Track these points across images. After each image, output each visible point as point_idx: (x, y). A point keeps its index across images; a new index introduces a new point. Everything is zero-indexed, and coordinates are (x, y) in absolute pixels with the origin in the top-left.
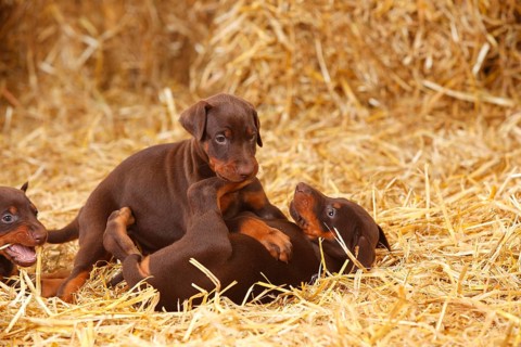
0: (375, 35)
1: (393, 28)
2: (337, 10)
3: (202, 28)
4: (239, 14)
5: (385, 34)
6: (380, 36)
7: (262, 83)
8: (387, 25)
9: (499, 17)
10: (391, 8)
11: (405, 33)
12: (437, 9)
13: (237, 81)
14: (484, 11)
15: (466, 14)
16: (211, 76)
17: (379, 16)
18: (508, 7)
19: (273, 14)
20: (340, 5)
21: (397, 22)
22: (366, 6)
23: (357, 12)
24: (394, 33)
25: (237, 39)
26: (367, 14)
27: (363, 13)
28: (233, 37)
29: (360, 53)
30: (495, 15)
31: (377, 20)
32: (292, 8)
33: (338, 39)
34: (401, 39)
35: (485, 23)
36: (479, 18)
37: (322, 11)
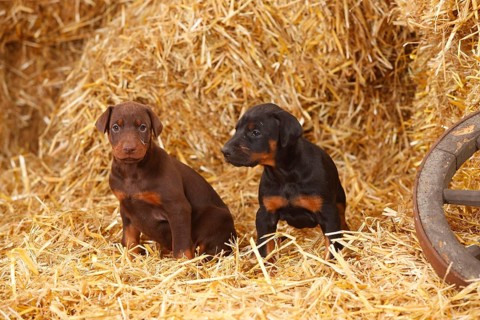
0: (205, 110)
1: (220, 103)
2: (172, 87)
3: (49, 102)
4: (84, 90)
5: (213, 108)
6: (210, 111)
7: (104, 151)
8: (216, 101)
9: (313, 95)
10: (219, 86)
11: (231, 108)
12: (259, 87)
13: (81, 149)
14: (300, 90)
15: (285, 92)
16: (58, 144)
17: (207, 92)
18: (321, 87)
19: (115, 91)
20: (174, 83)
21: (224, 98)
22: (197, 84)
23: (189, 88)
24: (222, 108)
25: (81, 112)
26: (197, 90)
27: (194, 90)
28: (78, 110)
29: (191, 125)
30: (309, 93)
31: (206, 96)
32: (131, 85)
33: (172, 112)
34: (229, 114)
35: (300, 99)
36: (296, 95)
37: (158, 88)
